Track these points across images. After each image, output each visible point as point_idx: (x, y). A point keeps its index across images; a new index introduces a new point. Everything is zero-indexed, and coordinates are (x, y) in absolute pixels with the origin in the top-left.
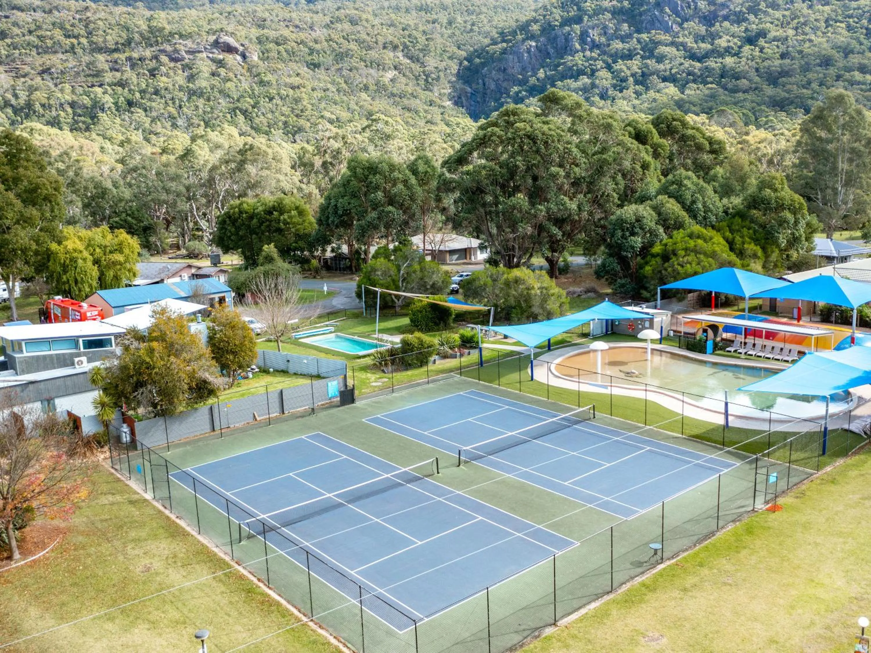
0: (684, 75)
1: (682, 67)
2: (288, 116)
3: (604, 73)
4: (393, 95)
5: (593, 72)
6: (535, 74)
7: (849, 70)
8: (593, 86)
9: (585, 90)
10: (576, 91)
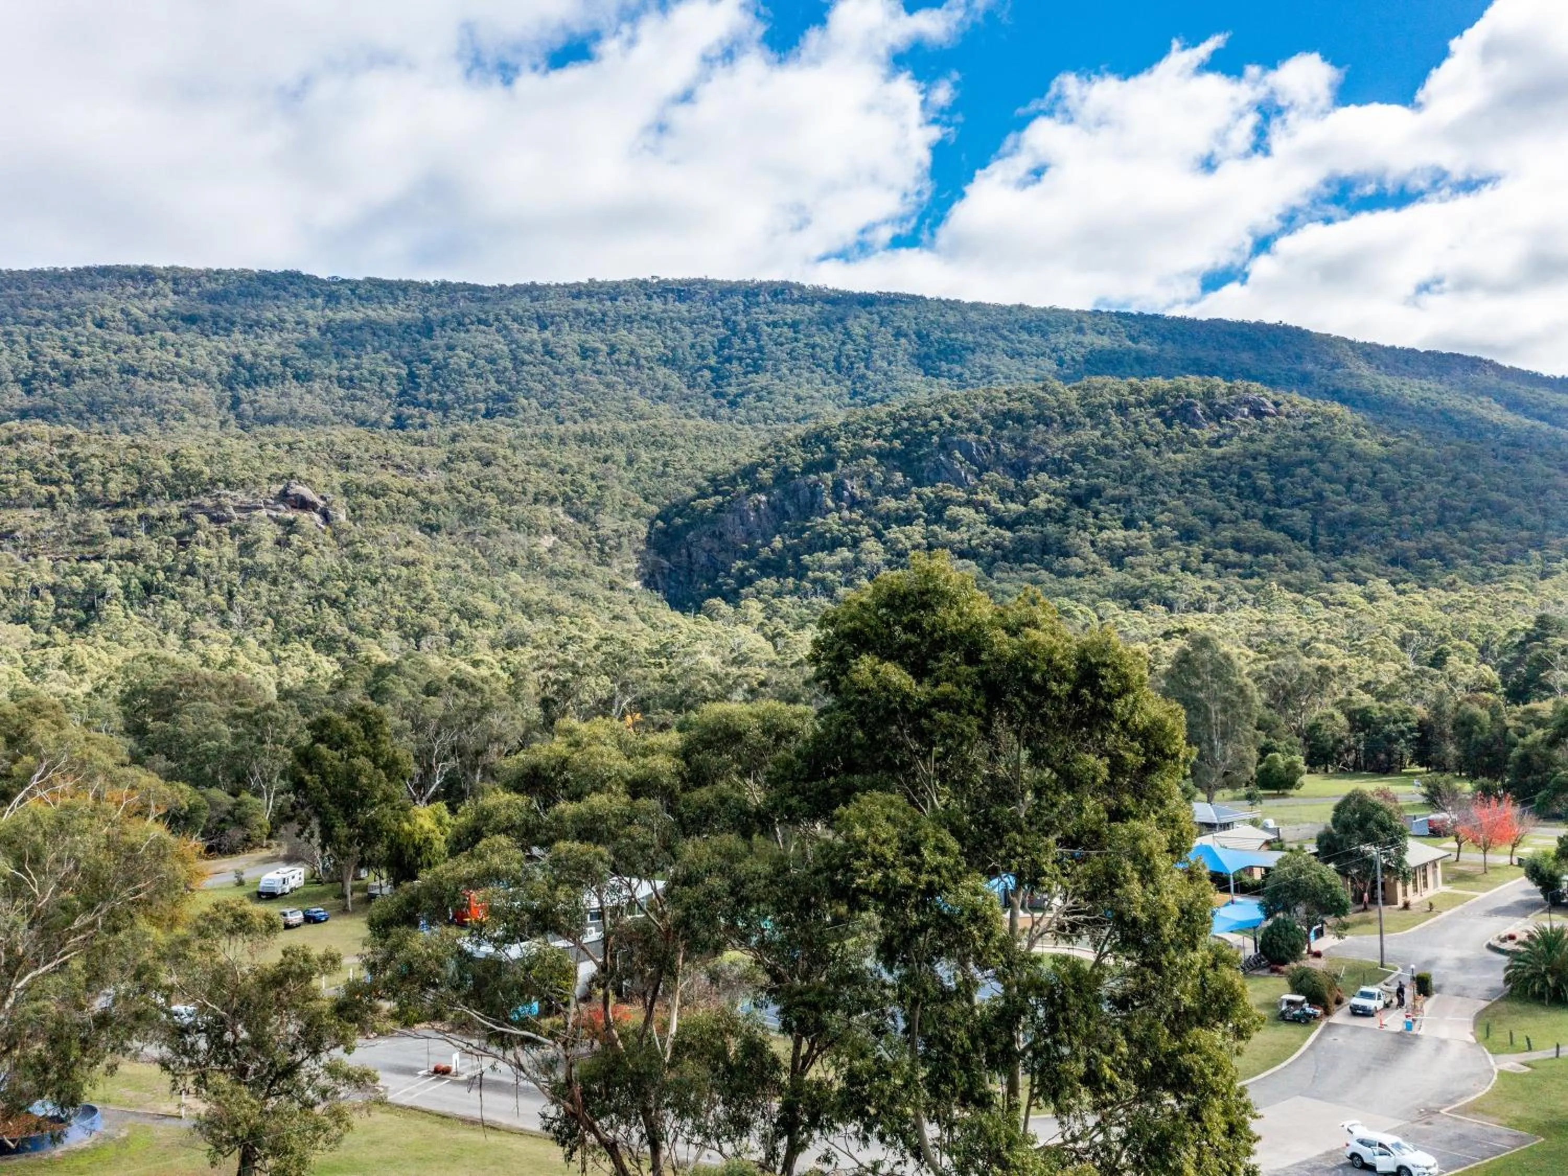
0: (990, 549)
1: (986, 538)
2: (403, 610)
3: (871, 544)
4: (553, 574)
5: (856, 543)
6: (767, 543)
7: (1219, 546)
8: (858, 562)
9: (844, 567)
10: (833, 569)
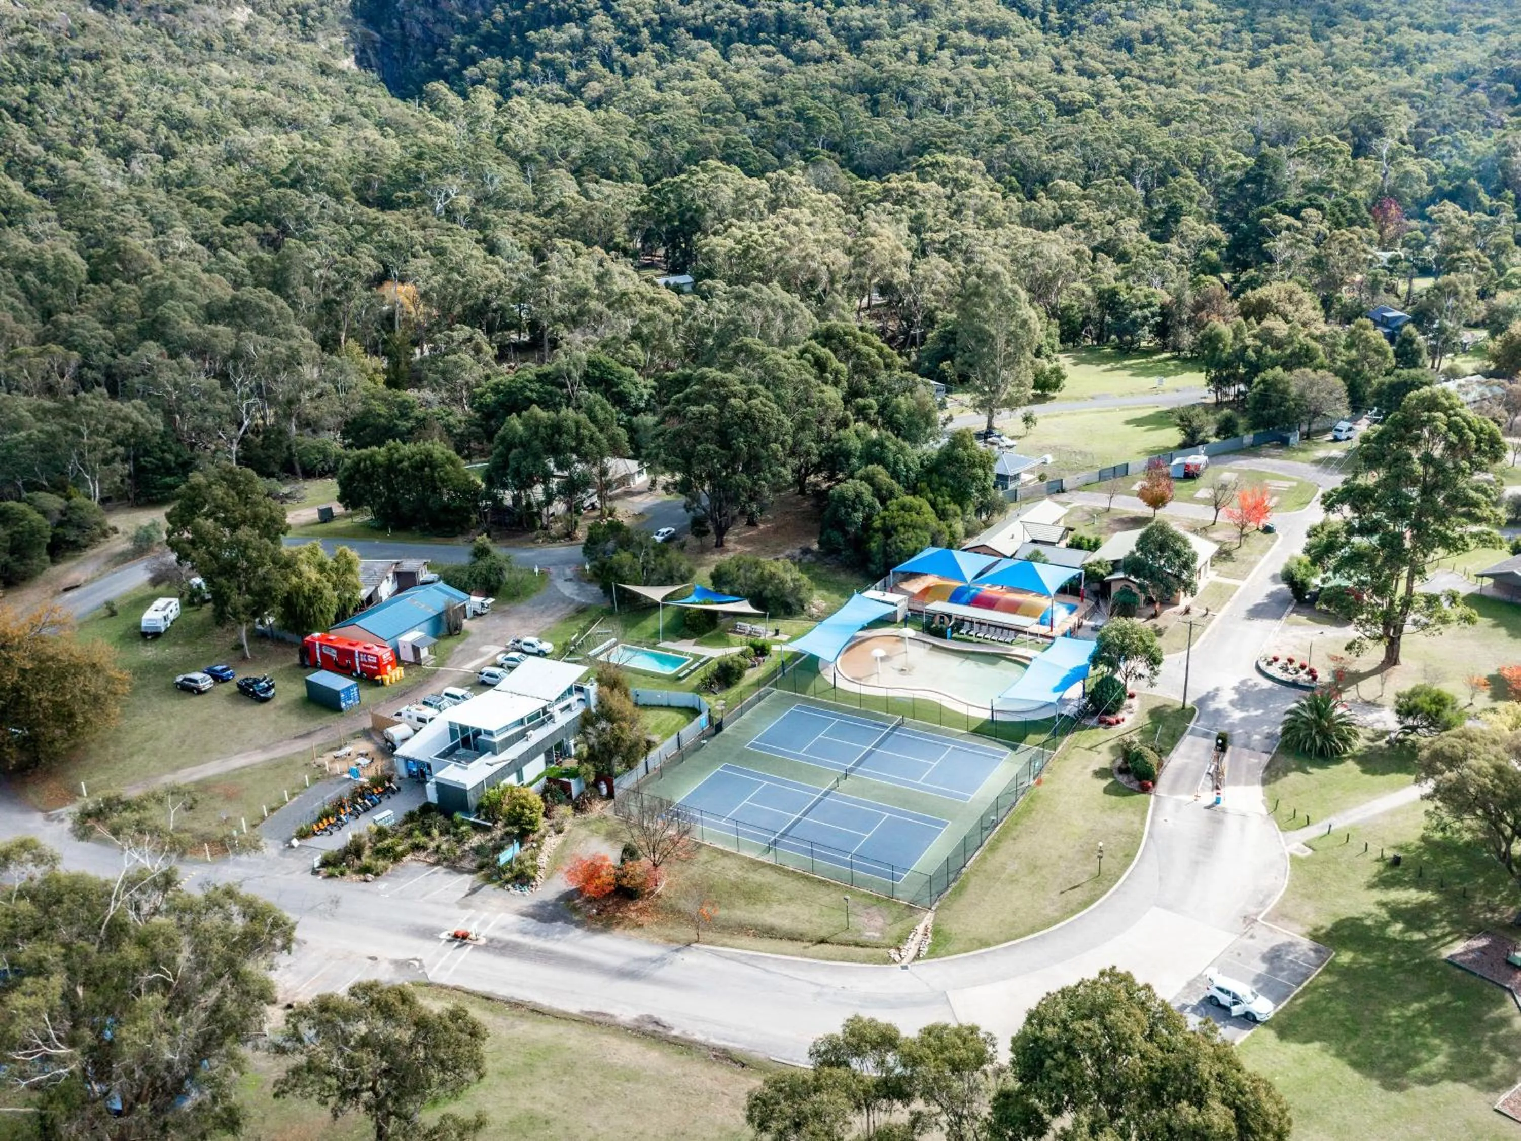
0: (725, 26)
1: (721, 13)
3: (600, 19)
4: (255, 58)
5: (584, 17)
6: (488, 15)
8: (587, 40)
9: (572, 46)
10: (561, 48)
